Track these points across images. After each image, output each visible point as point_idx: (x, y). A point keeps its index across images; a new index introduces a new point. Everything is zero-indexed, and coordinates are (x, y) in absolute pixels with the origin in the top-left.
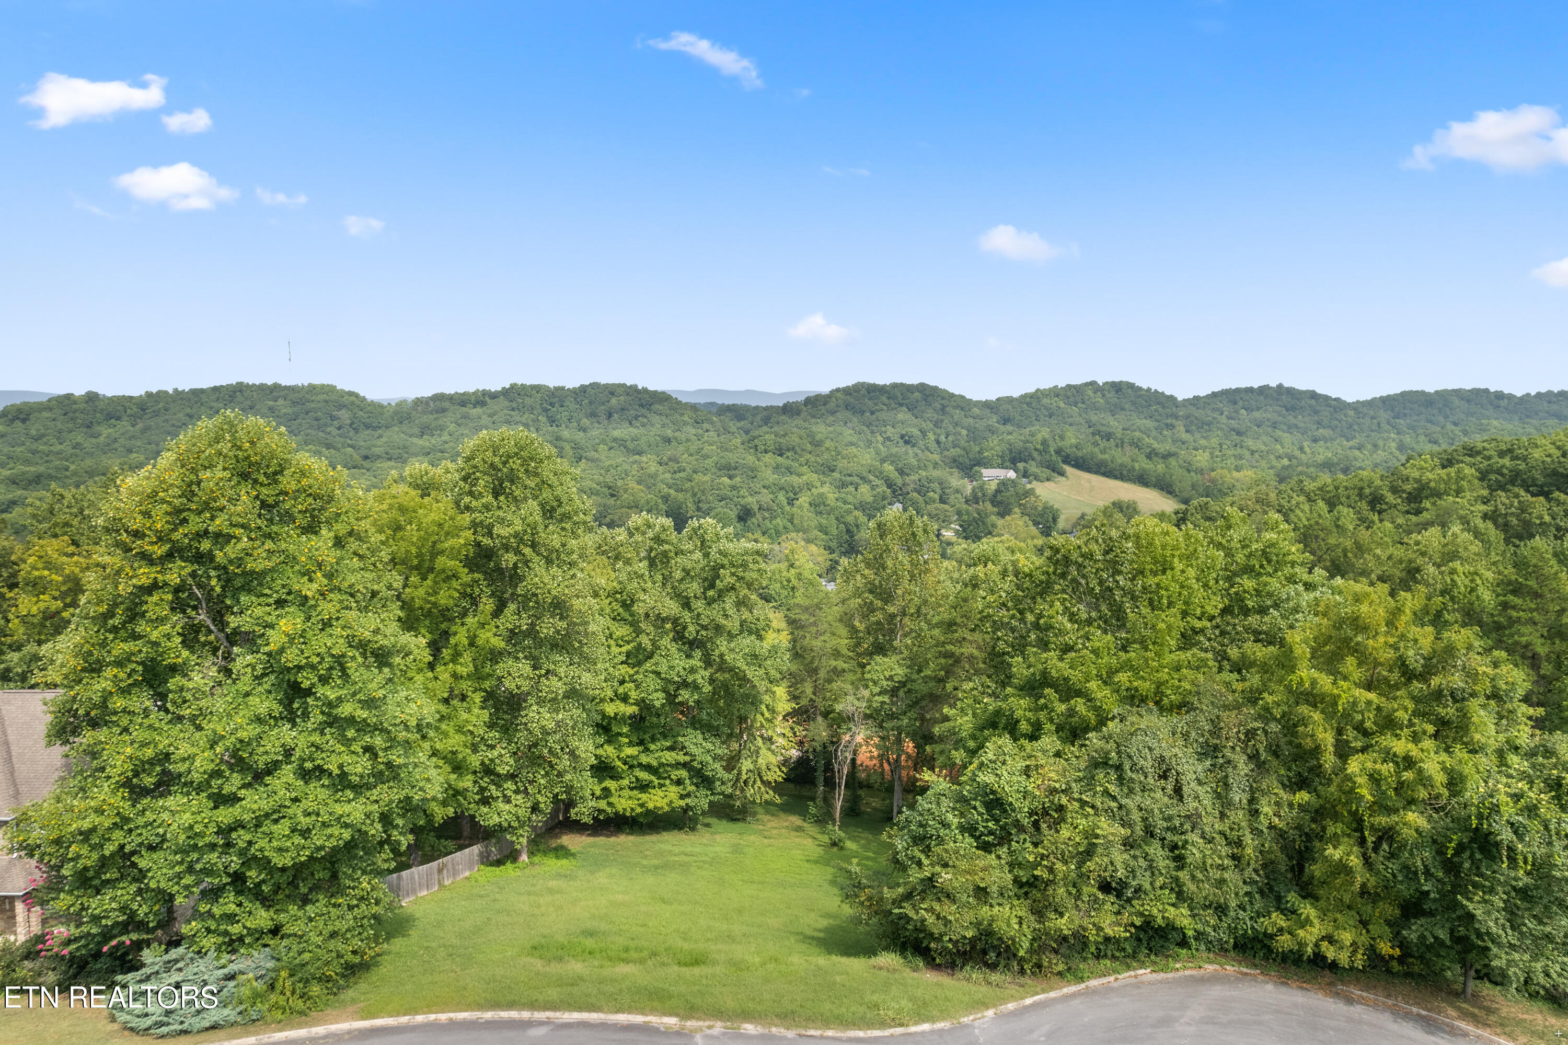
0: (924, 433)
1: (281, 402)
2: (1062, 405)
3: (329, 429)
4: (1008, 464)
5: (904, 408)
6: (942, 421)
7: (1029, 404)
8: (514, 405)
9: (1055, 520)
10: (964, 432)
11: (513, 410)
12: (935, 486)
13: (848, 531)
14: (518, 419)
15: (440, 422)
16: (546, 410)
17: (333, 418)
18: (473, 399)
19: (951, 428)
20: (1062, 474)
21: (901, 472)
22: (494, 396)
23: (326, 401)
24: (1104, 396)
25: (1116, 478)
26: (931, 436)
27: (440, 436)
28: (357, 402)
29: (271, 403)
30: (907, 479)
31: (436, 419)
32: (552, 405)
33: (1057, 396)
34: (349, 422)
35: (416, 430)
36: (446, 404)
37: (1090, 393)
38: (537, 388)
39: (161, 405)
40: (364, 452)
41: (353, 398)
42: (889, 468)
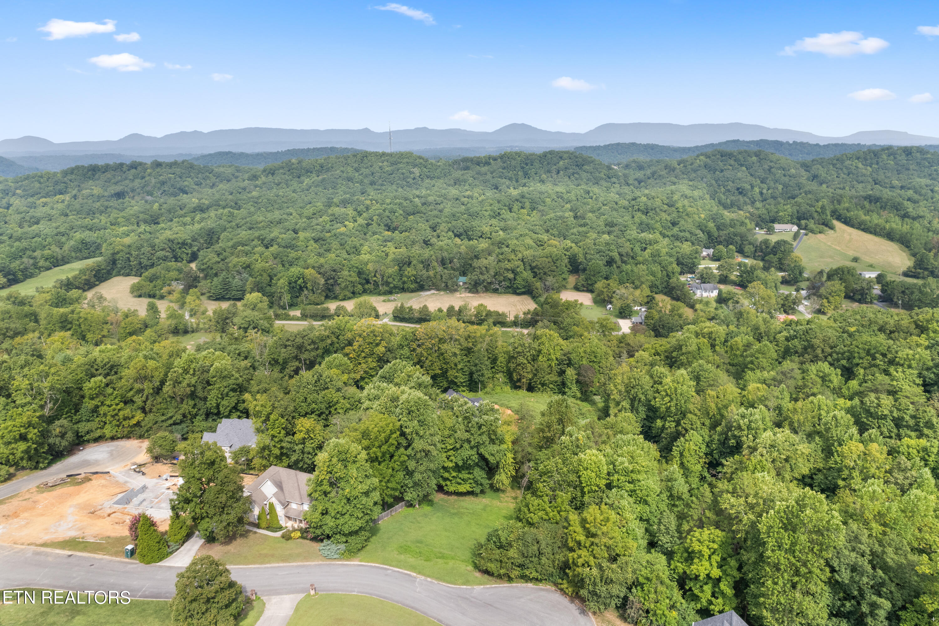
0: (752, 187)
1: (385, 163)
2: (860, 165)
3: (408, 180)
4: (795, 220)
5: (744, 168)
6: (767, 178)
7: (834, 165)
8: (505, 165)
9: (801, 273)
10: (780, 187)
11: (504, 168)
12: (738, 239)
13: (668, 275)
14: (506, 174)
15: (465, 177)
16: (523, 168)
17: (411, 173)
18: (483, 161)
19: (772, 184)
20: (832, 228)
21: (718, 229)
22: (495, 159)
23: (407, 163)
24: (895, 158)
25: (871, 233)
26: (757, 190)
27: (464, 186)
28: (424, 163)
29: (381, 164)
30: (721, 233)
31: (462, 175)
32: (527, 164)
33: (858, 158)
34: (418, 174)
35: (452, 182)
36: (469, 164)
37: (885, 157)
38: (518, 154)
39: (330, 165)
40: (423, 200)
41: (421, 161)
42: (711, 225)
